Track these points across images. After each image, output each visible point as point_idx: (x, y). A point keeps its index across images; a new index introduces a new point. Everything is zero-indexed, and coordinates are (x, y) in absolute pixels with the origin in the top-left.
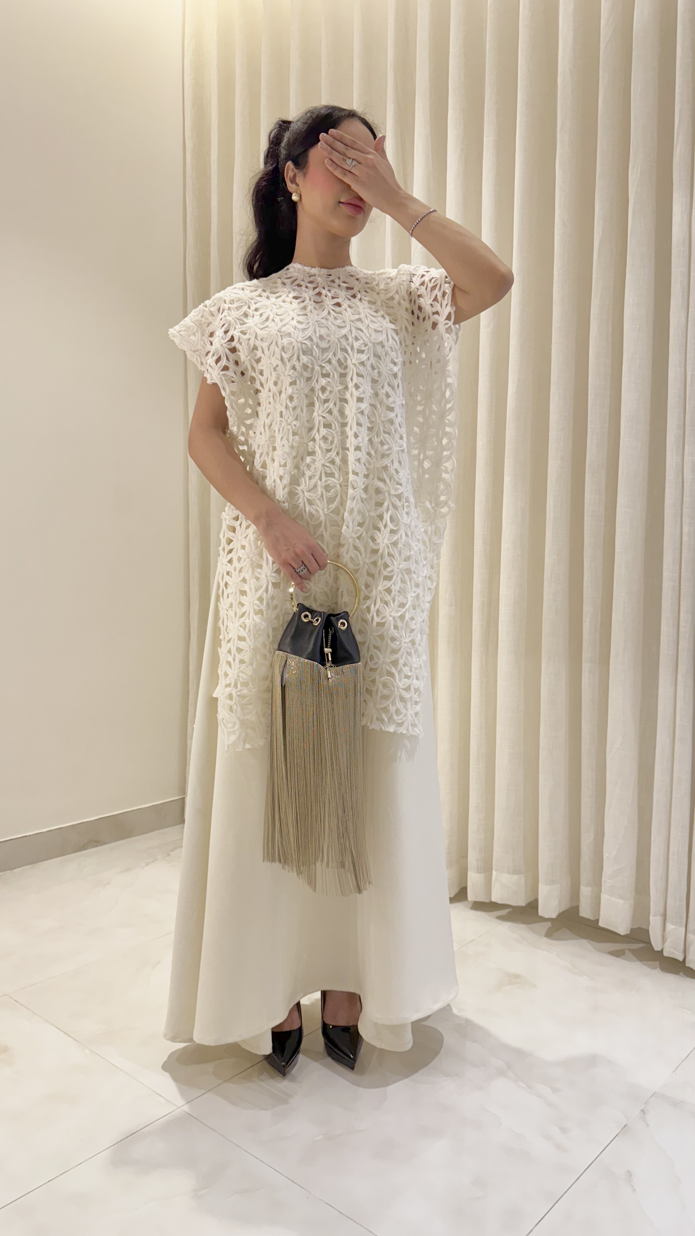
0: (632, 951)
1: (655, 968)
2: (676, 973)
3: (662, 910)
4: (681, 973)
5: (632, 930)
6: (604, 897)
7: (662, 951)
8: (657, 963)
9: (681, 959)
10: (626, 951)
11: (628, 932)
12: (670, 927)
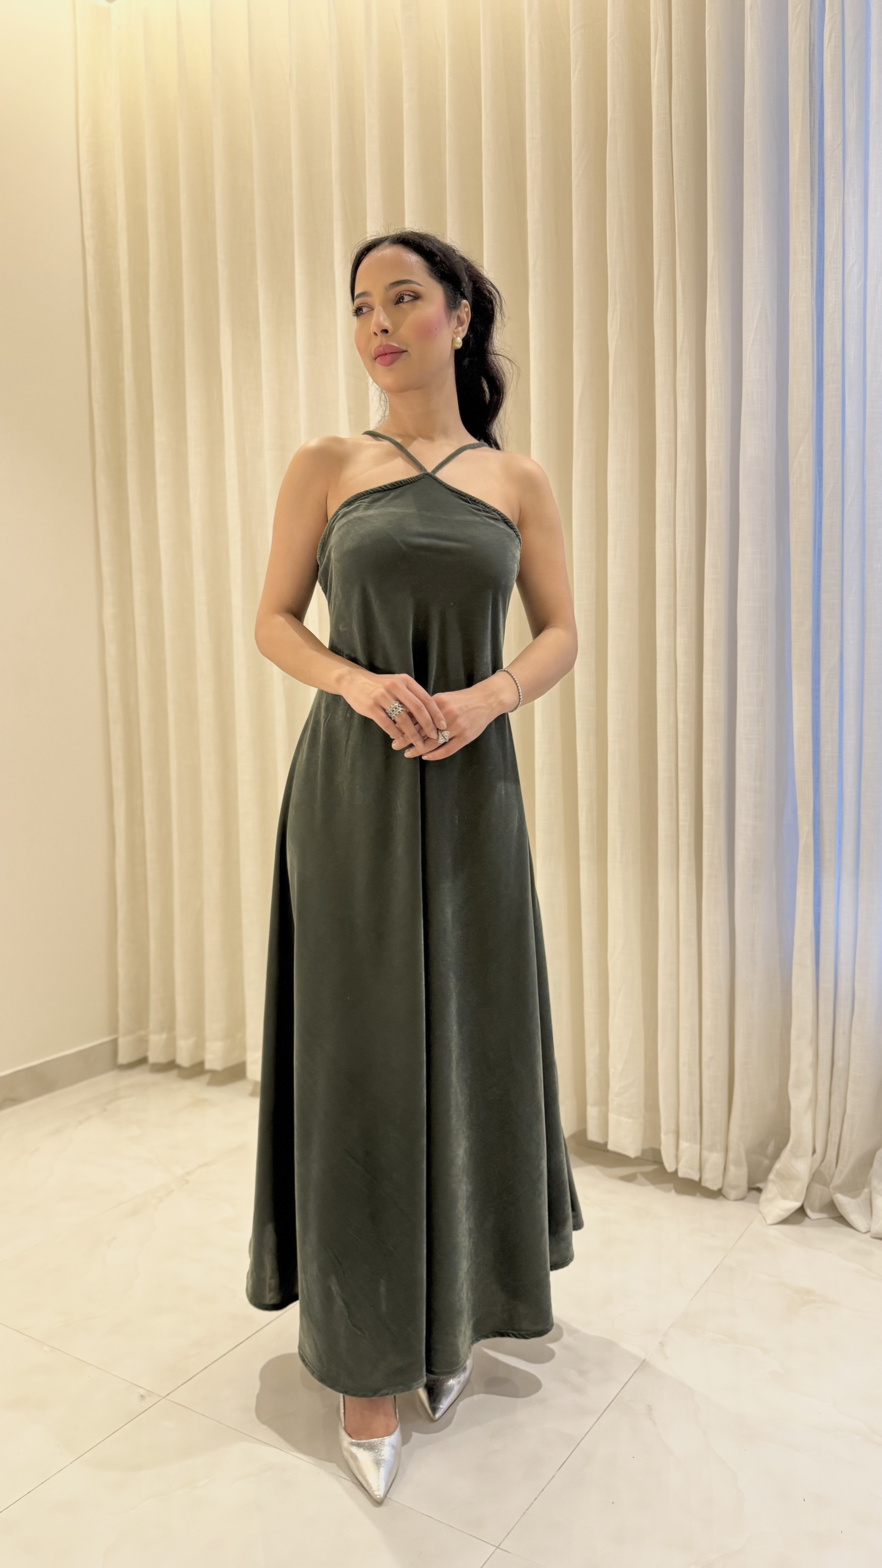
0: (644, 1174)
1: (670, 1191)
2: (693, 1194)
3: (673, 1127)
4: (698, 1194)
5: (644, 1151)
6: (612, 1117)
7: (676, 1172)
8: (671, 1185)
9: (697, 1178)
10: (639, 1176)
11: (639, 1154)
12: (684, 1145)
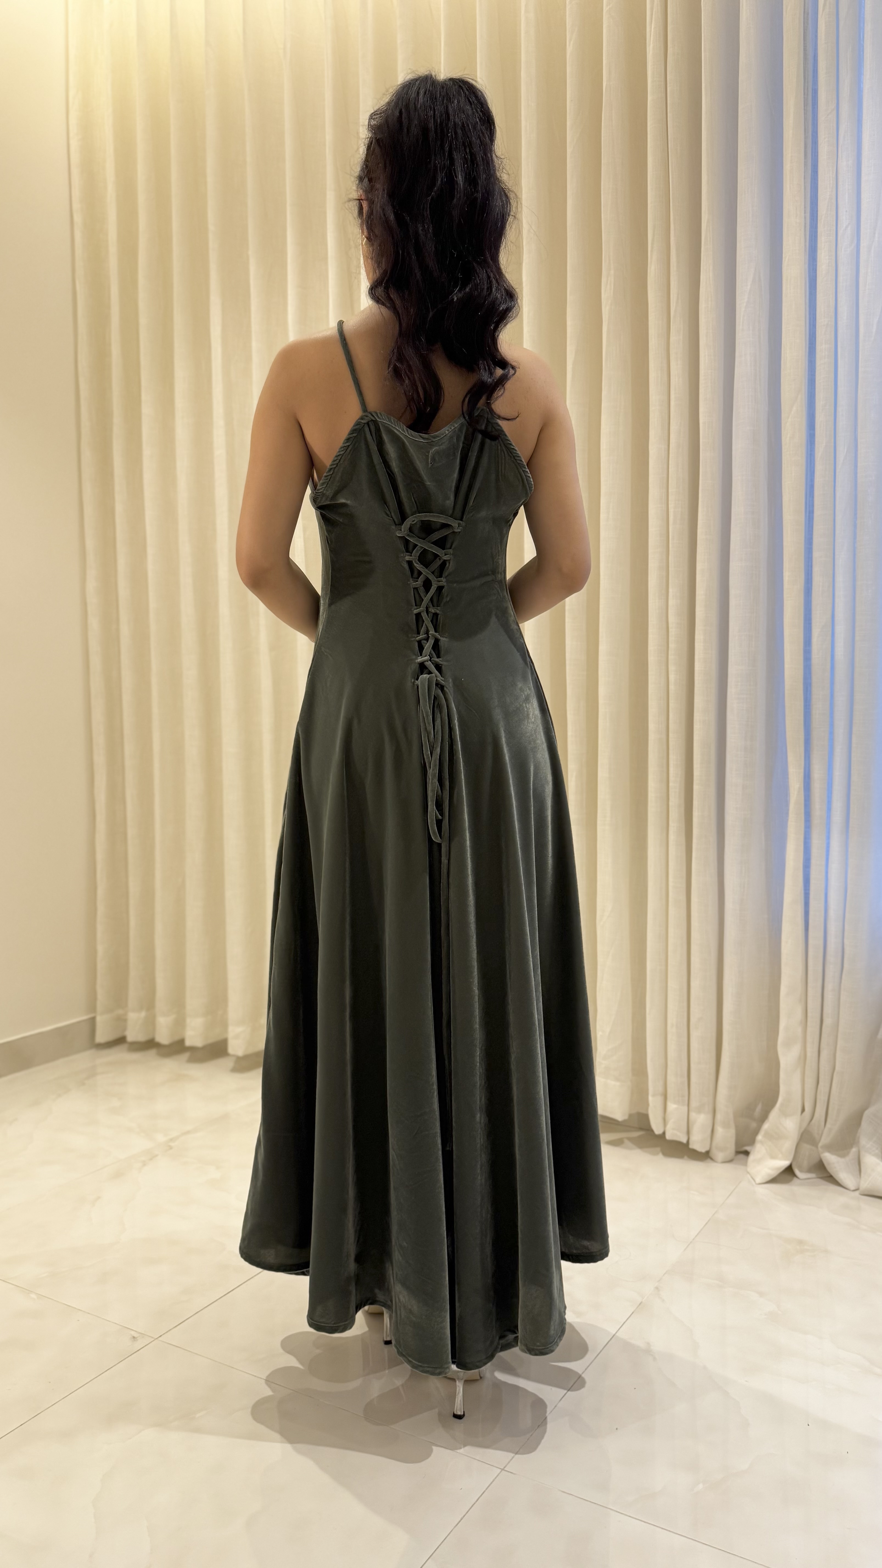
0: (630, 1139)
2: (680, 1156)
3: (661, 1089)
4: (686, 1157)
5: (630, 1115)
7: (664, 1133)
9: (684, 1141)
10: (627, 1140)
11: (626, 1117)
12: (672, 1106)
